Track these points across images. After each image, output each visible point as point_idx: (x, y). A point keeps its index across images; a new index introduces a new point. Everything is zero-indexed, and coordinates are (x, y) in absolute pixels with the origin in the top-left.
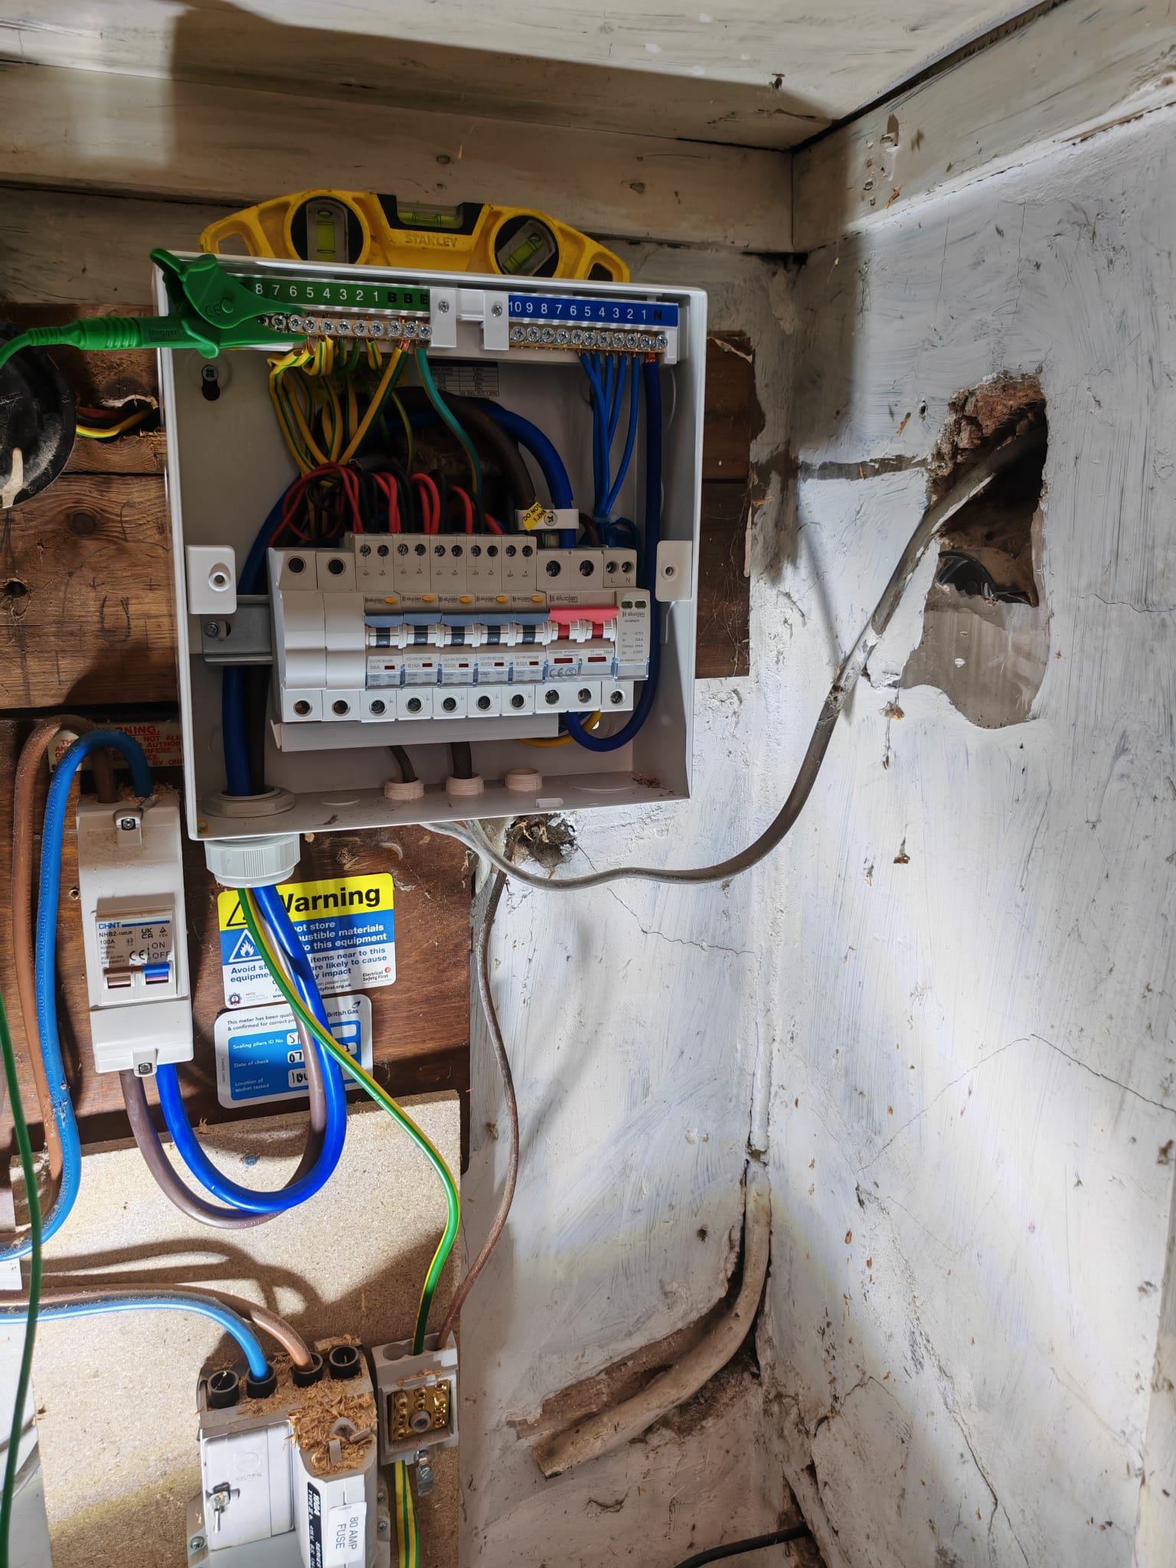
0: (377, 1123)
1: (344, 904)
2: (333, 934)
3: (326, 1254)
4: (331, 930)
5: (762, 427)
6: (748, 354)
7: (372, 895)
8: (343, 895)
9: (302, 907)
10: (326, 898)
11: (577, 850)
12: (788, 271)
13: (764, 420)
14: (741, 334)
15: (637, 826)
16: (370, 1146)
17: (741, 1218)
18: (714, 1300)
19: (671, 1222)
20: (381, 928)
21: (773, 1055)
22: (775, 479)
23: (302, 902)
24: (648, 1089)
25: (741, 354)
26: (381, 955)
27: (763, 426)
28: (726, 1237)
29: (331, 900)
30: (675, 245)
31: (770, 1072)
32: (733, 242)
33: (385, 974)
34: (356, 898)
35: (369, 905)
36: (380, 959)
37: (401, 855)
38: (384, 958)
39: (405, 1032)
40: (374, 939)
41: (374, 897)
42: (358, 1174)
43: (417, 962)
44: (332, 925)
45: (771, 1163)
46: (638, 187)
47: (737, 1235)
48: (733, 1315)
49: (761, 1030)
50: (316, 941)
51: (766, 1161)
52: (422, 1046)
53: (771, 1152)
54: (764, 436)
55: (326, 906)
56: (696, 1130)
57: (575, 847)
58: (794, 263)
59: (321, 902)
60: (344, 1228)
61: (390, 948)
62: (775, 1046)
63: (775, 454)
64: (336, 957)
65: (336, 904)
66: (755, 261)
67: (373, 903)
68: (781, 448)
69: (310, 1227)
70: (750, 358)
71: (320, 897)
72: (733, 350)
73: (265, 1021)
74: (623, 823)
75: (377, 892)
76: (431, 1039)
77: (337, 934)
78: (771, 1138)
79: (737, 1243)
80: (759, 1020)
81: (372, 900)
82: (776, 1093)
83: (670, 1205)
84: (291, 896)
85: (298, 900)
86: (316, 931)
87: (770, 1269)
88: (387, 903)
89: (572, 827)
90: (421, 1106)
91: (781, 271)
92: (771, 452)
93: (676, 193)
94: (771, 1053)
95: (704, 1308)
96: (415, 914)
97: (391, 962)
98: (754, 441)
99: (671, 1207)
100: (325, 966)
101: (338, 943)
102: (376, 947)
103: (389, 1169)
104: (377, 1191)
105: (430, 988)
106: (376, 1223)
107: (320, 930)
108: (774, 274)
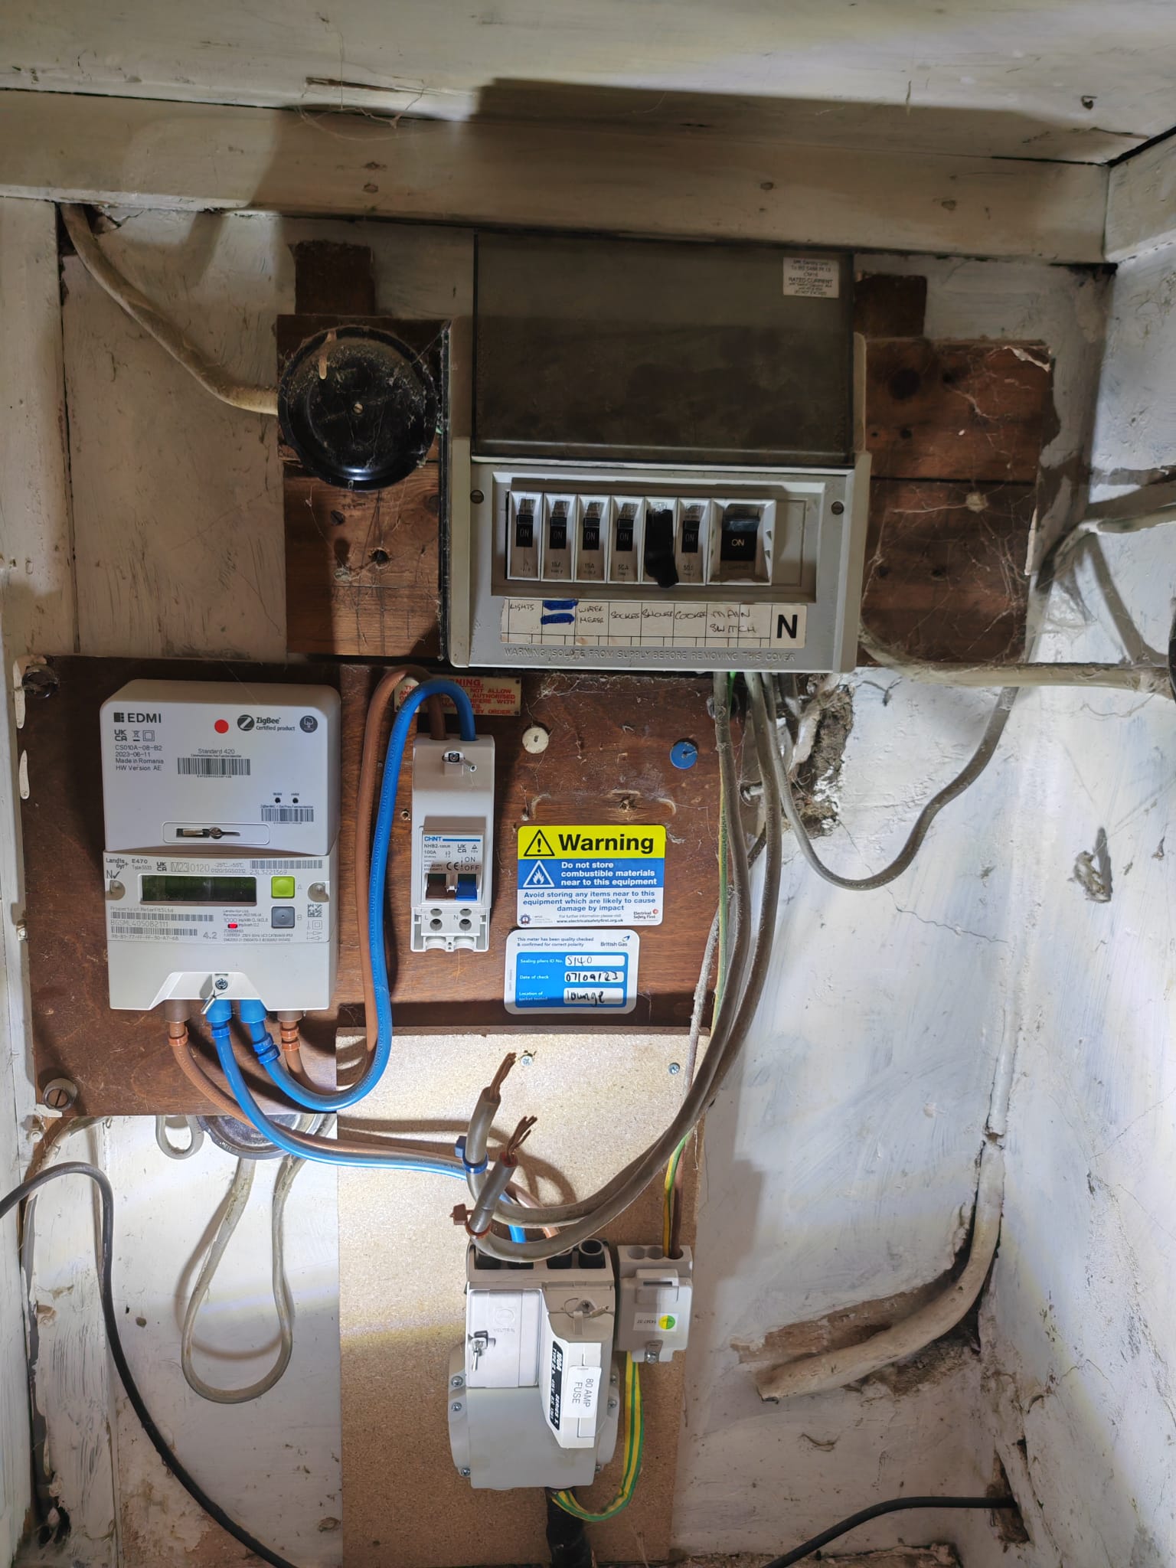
0: (637, 1046)
1: (622, 848)
2: (611, 874)
3: (583, 1155)
4: (609, 869)
5: (1055, 434)
6: (1045, 362)
7: (647, 844)
8: (622, 841)
9: (587, 847)
10: (608, 841)
11: (838, 825)
12: (1097, 281)
13: (1059, 427)
14: (1041, 343)
15: (899, 809)
16: (628, 1066)
17: (973, 1197)
18: (940, 1271)
19: (903, 1188)
20: (653, 874)
21: (1019, 1044)
22: (1066, 485)
23: (587, 842)
24: (890, 1059)
25: (1038, 363)
26: (651, 898)
27: (1058, 432)
28: (957, 1211)
29: (611, 844)
30: (982, 259)
31: (1014, 1059)
32: (1041, 255)
33: (653, 914)
34: (633, 844)
35: (644, 852)
36: (649, 901)
37: (675, 810)
38: (653, 901)
39: (667, 969)
40: (645, 882)
41: (648, 845)
42: (616, 1088)
43: (681, 907)
44: (611, 865)
45: (1008, 1147)
46: (950, 204)
47: (967, 1213)
48: (957, 1288)
49: (1009, 1018)
50: (597, 878)
51: (1002, 1145)
52: (682, 984)
53: (1009, 1137)
54: (1057, 441)
55: (607, 848)
56: (935, 1104)
57: (837, 822)
58: (1103, 272)
59: (602, 845)
60: (600, 1136)
61: (659, 892)
62: (1021, 1034)
63: (1068, 458)
64: (612, 894)
65: (615, 848)
66: (1064, 272)
67: (647, 850)
68: (1075, 453)
69: (571, 1129)
70: (1047, 367)
71: (602, 840)
72: (1030, 359)
73: (548, 942)
74: (886, 804)
75: (651, 841)
76: (690, 979)
77: (615, 874)
78: (1009, 1124)
79: (967, 1221)
80: (1008, 1008)
81: (646, 848)
82: (1018, 1080)
83: (903, 1172)
84: (578, 836)
85: (584, 841)
86: (597, 869)
87: (999, 1250)
88: (659, 852)
89: (835, 803)
90: (676, 1036)
91: (1090, 281)
92: (1064, 458)
93: (987, 209)
94: (1016, 1041)
95: (929, 1276)
96: (682, 865)
97: (659, 905)
98: (1047, 447)
99: (904, 1174)
100: (602, 901)
101: (614, 882)
102: (647, 890)
103: (645, 1088)
104: (631, 1108)
105: (692, 934)
106: (628, 1136)
107: (600, 869)
108: (1082, 284)
